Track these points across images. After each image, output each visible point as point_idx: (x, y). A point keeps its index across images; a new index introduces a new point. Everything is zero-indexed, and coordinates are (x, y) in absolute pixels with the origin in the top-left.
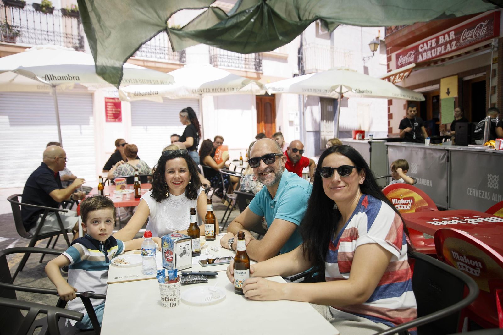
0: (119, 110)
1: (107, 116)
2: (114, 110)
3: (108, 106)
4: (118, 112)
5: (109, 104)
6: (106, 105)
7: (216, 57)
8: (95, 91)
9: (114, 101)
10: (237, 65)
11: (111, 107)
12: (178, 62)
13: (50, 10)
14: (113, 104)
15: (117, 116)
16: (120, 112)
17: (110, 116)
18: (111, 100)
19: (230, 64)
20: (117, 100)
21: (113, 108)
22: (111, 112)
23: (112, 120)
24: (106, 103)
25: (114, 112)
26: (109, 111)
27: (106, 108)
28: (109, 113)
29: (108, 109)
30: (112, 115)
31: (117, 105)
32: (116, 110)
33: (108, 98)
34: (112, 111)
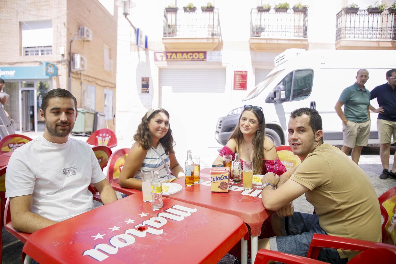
0: (245, 80)
1: (234, 85)
2: (241, 80)
3: (236, 78)
4: (244, 82)
5: (237, 76)
6: (235, 77)
7: (341, 31)
8: (227, 66)
9: (241, 73)
10: (365, 36)
11: (239, 78)
12: (303, 38)
13: (193, 10)
14: (240, 76)
15: (243, 86)
16: (246, 82)
17: (237, 85)
18: (239, 73)
19: (356, 36)
20: (244, 73)
21: (240, 79)
22: (238, 82)
23: (239, 88)
24: (235, 75)
25: (241, 82)
26: (237, 81)
27: (235, 79)
28: (237, 83)
29: (236, 80)
30: (239, 84)
31: (244, 76)
32: (242, 80)
33: (237, 71)
34: (240, 81)
